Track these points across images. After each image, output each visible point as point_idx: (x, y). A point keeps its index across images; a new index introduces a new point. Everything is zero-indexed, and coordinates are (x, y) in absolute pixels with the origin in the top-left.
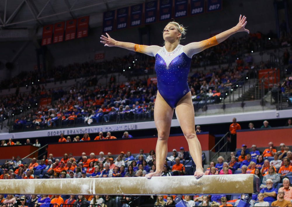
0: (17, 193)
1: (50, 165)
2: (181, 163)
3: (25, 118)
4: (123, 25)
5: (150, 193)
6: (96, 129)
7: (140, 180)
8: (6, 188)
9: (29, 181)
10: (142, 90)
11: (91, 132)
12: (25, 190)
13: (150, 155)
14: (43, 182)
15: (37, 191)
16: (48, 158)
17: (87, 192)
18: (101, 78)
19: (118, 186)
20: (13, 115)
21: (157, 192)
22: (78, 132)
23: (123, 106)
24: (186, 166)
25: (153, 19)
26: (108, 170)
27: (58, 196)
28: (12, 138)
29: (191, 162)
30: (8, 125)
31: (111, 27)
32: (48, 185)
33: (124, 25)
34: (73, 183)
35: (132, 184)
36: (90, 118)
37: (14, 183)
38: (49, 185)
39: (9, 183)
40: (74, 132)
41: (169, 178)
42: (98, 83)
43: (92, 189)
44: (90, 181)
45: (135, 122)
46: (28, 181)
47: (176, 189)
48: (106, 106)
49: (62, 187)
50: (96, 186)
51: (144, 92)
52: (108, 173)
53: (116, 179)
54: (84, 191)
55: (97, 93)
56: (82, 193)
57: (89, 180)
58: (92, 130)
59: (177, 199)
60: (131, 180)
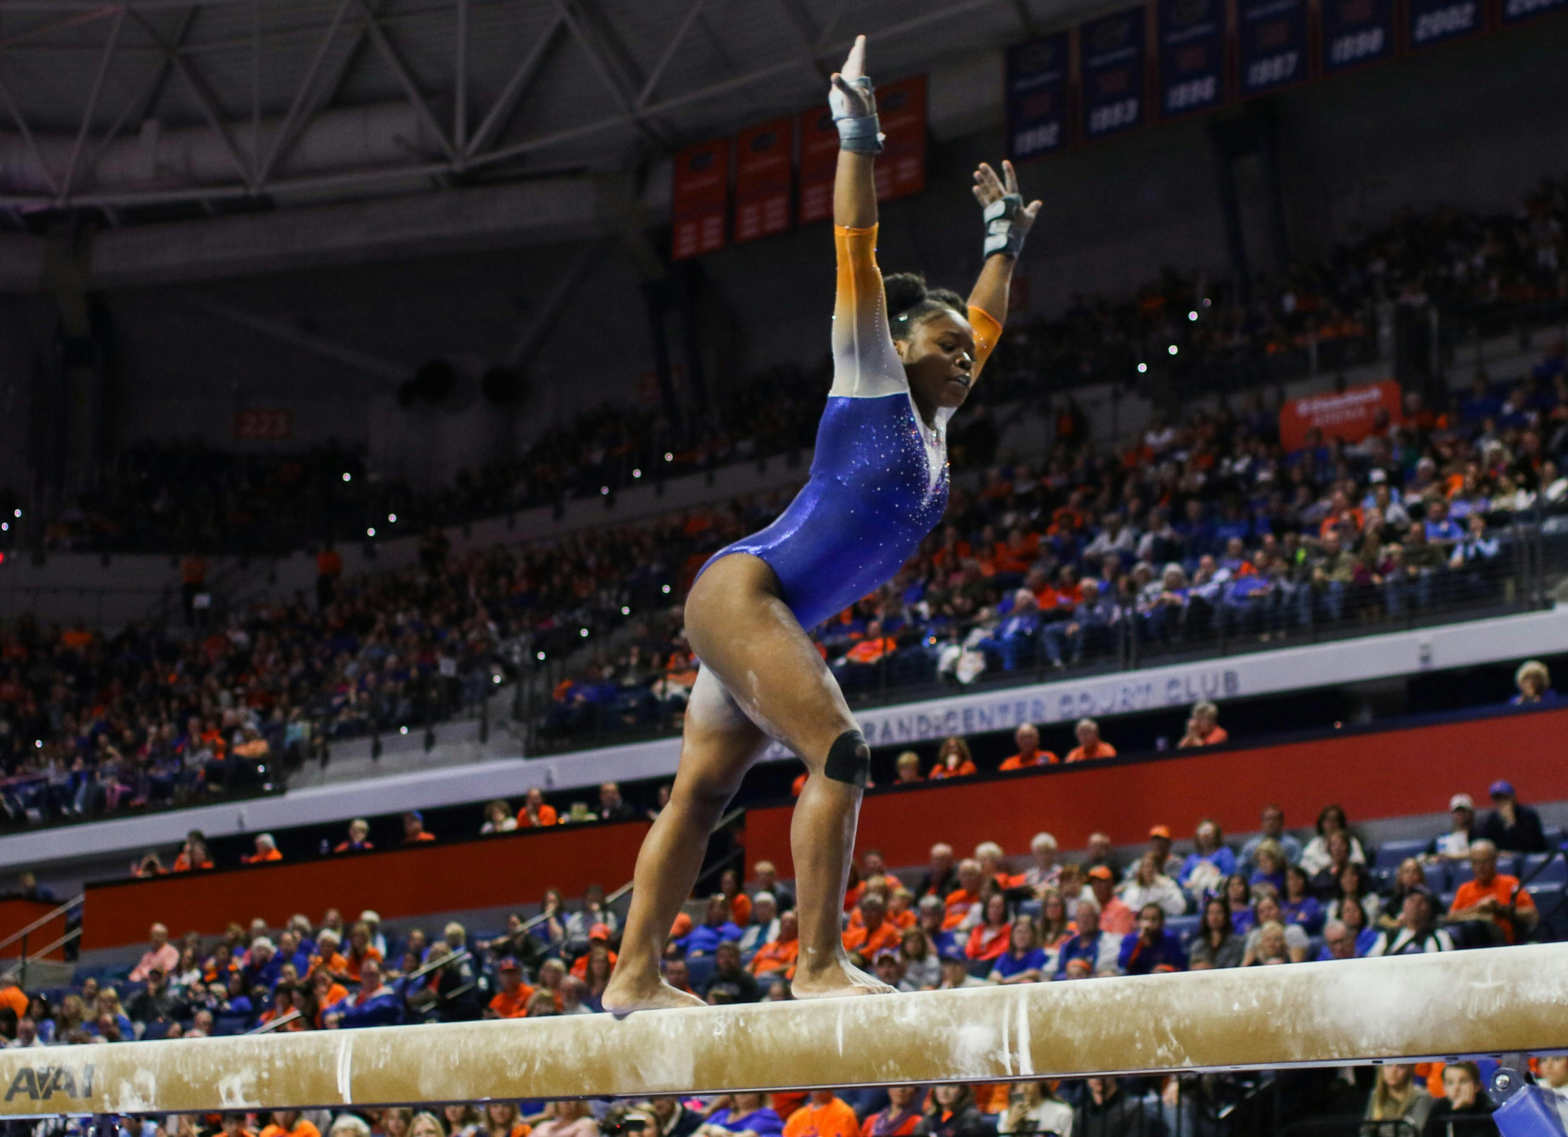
0: (596, 1091)
1: (765, 927)
2: (1505, 871)
3: (608, 672)
4: (1117, 110)
5: (1341, 1053)
6: (1004, 709)
7: (1284, 982)
8: (537, 1066)
9: (660, 1019)
10: (1251, 472)
11: (979, 727)
12: (641, 1071)
13: (1321, 832)
14: (737, 1021)
15: (705, 1076)
16: (747, 885)
17: (987, 1068)
18: (1017, 418)
19: (1157, 1022)
20: (541, 656)
21: (1384, 1045)
22: (909, 732)
23: (1152, 570)
24: (1534, 889)
25: (1285, 65)
26: (1094, 934)
27: (826, 1096)
28: (544, 787)
29: (1559, 863)
30: (517, 713)
31: (1054, 128)
32: (765, 1034)
33: (1125, 112)
34: (904, 1020)
35: (1236, 1007)
36: (970, 649)
37: (576, 1038)
38: (772, 1038)
39: (550, 1038)
40: (886, 731)
41: (1447, 965)
42: (1002, 452)
43: (1013, 1047)
44: (998, 1001)
45: (1225, 653)
46: (654, 1024)
47: (1490, 1022)
48: (1054, 575)
49: (845, 1047)
50: (1032, 1030)
51: (1265, 484)
52: (1092, 951)
53: (1145, 986)
54: (969, 1062)
55: (999, 505)
56: (957, 1071)
57: (994, 998)
58: (982, 715)
59: (1501, 1080)
60: (1231, 988)
